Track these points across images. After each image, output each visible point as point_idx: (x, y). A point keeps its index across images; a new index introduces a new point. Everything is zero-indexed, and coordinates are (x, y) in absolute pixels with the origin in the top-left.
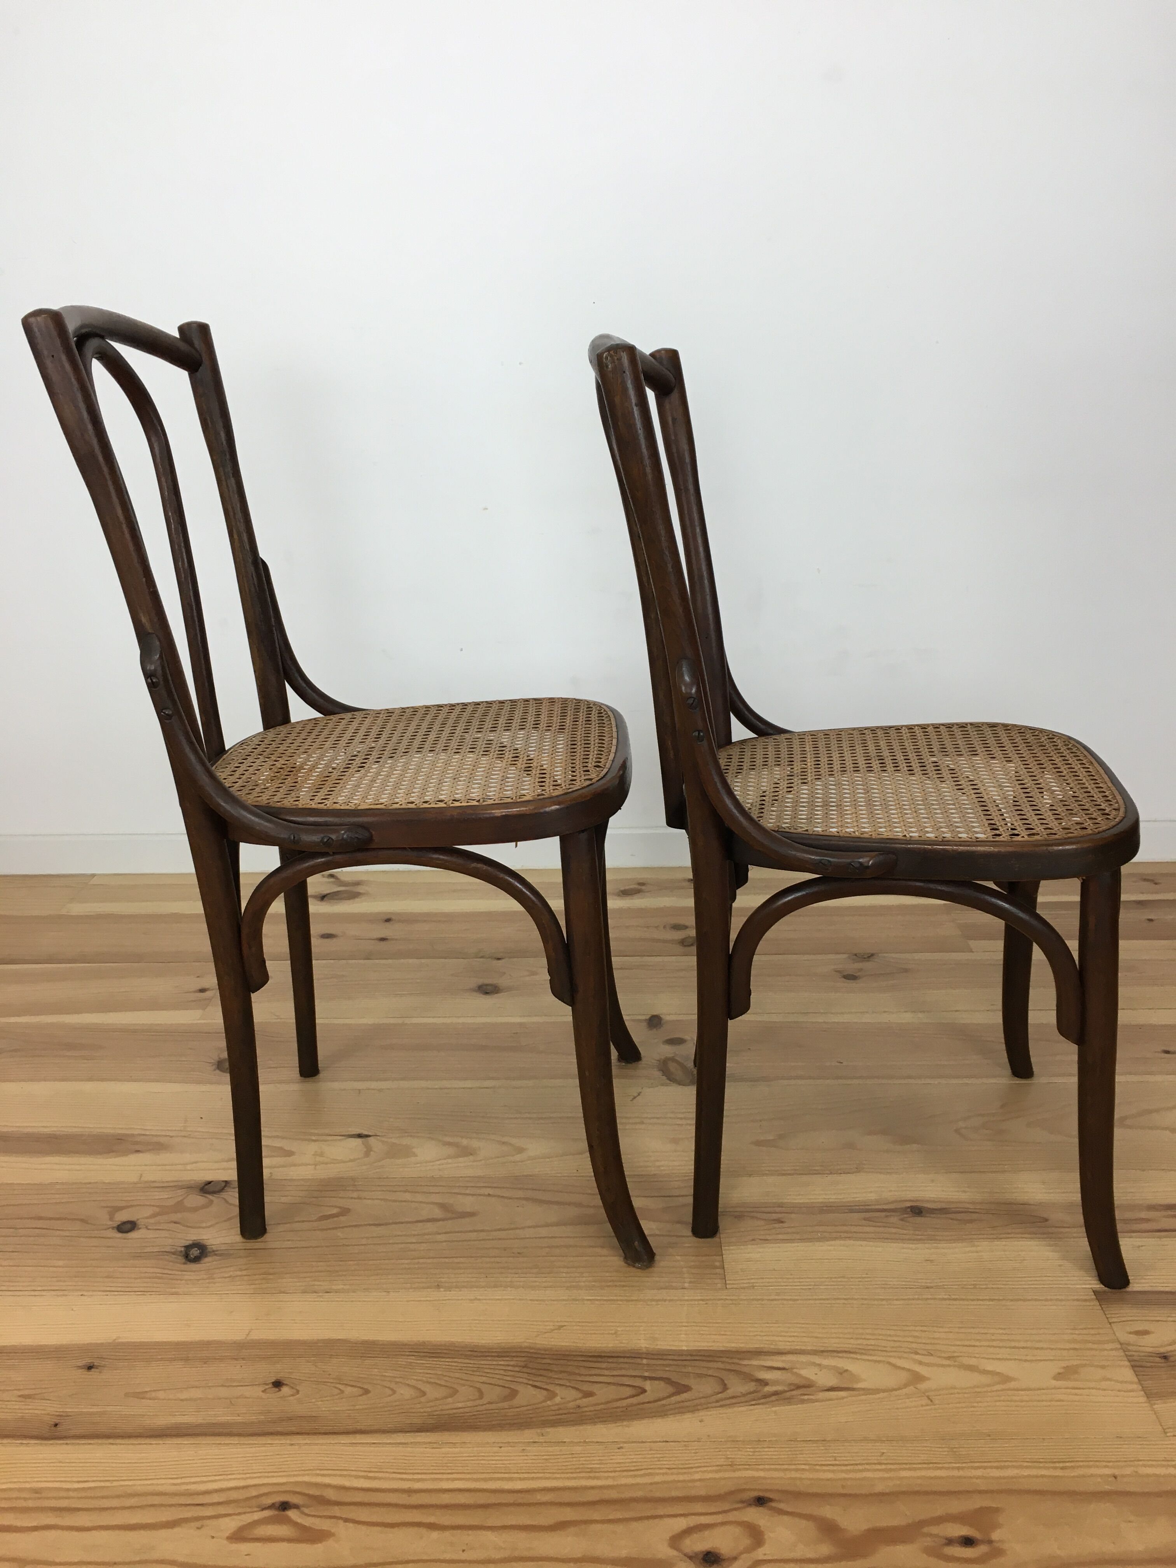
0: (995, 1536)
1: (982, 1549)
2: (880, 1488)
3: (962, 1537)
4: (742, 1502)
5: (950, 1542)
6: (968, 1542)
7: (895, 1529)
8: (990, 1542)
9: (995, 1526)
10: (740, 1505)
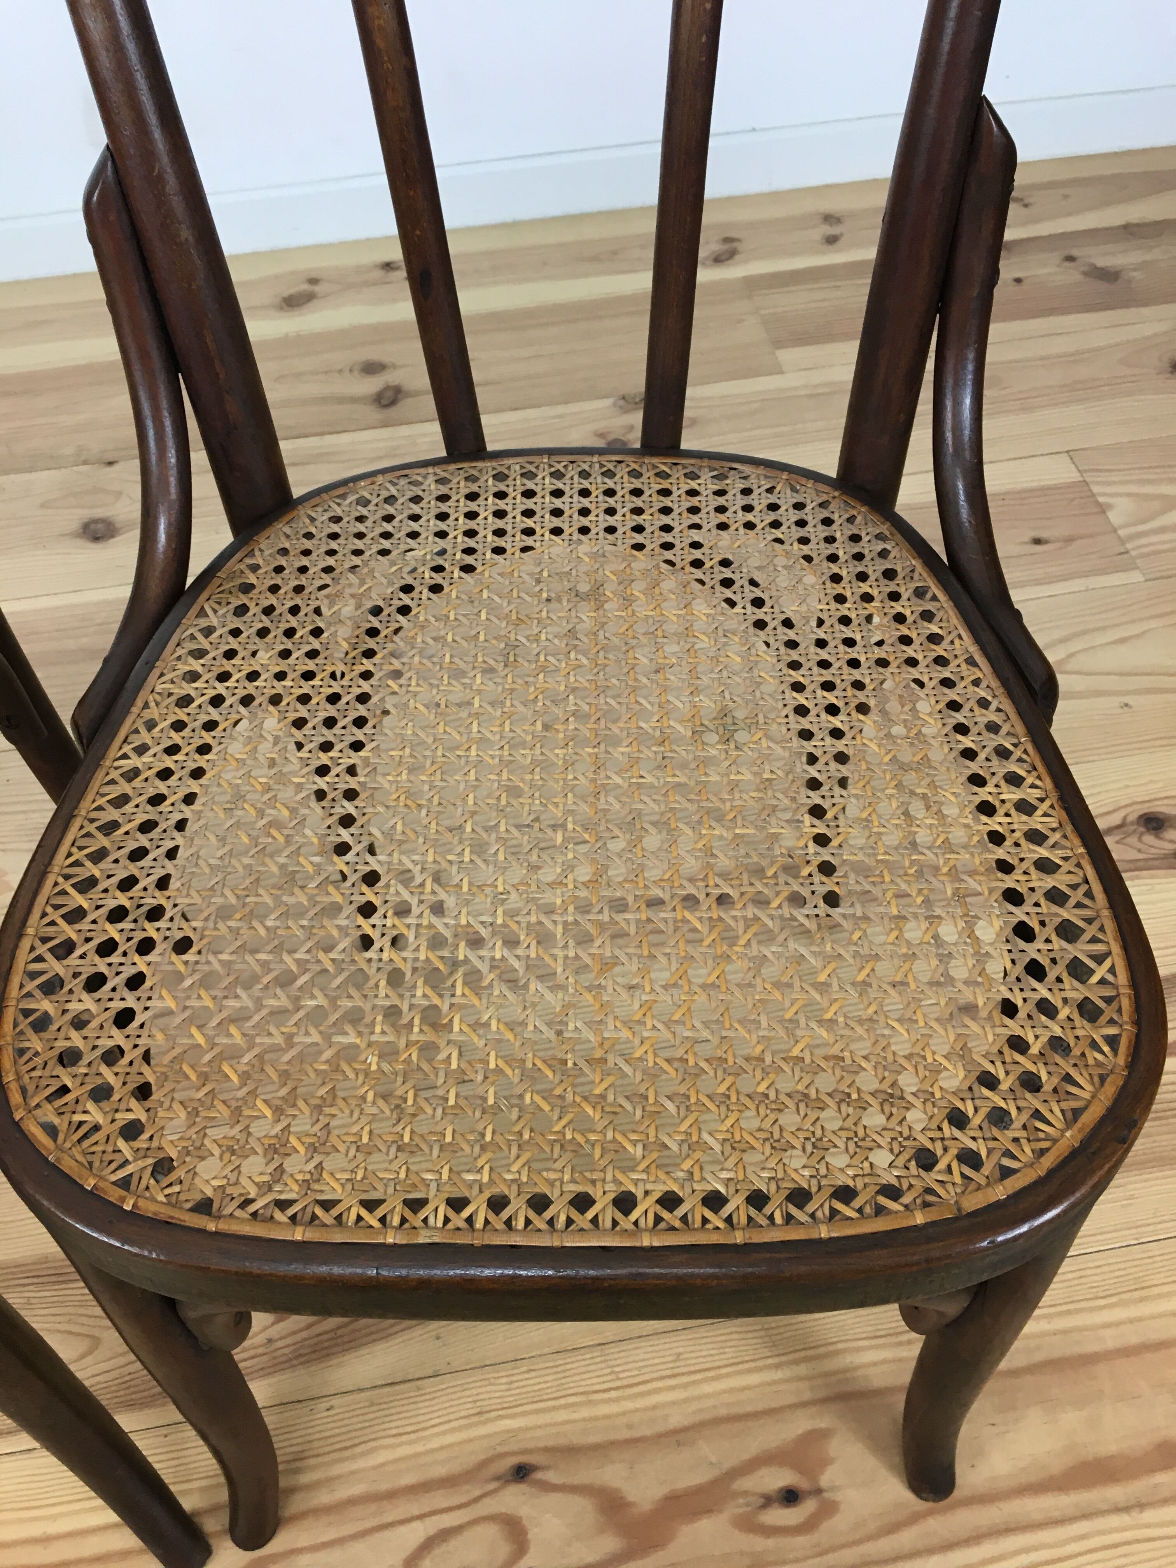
0: (825, 1480)
1: (809, 1506)
2: (676, 1420)
3: (781, 1490)
4: (497, 1478)
5: (768, 1501)
6: (790, 1497)
7: (699, 1491)
8: (819, 1491)
9: (825, 1462)
10: (493, 1486)
